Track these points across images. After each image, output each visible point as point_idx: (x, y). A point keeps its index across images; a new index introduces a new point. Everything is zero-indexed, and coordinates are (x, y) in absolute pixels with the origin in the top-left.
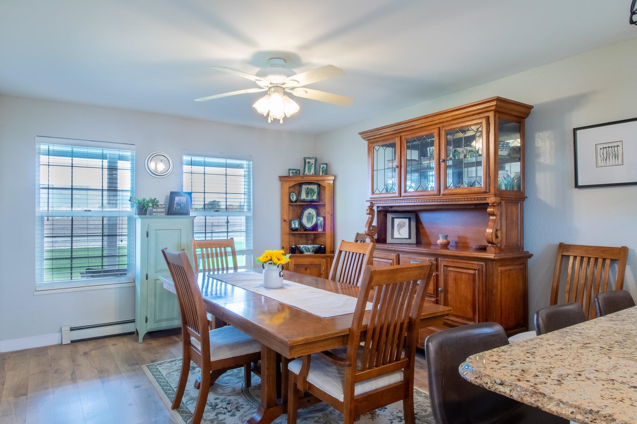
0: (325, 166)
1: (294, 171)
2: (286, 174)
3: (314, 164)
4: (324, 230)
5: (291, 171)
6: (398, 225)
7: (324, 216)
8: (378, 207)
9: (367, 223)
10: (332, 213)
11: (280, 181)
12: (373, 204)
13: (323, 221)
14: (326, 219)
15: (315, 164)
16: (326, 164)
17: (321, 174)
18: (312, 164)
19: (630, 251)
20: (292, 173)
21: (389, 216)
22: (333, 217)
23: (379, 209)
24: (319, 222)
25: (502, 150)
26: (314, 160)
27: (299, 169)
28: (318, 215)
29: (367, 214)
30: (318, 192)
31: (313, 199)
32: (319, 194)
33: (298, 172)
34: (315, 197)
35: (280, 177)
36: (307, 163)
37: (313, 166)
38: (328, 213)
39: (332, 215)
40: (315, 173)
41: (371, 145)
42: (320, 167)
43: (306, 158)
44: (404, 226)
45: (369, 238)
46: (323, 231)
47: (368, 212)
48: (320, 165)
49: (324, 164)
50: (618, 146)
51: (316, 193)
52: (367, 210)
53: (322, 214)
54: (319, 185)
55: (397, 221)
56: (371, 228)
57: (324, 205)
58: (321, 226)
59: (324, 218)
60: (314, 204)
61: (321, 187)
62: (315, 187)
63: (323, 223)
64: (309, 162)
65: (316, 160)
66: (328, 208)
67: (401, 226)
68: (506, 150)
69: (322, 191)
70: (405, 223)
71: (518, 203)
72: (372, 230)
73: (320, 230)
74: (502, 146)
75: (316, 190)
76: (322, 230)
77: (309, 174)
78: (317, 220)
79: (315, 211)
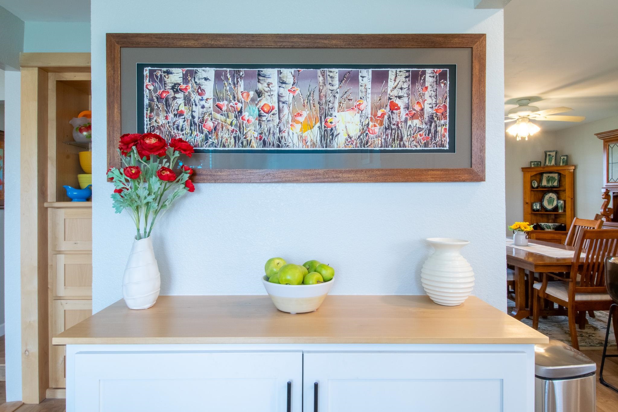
0: (565, 157)
1: (536, 163)
2: (527, 165)
3: (554, 156)
4: (565, 211)
5: (532, 163)
7: (565, 199)
8: (614, 193)
9: (603, 205)
10: (573, 197)
11: (523, 171)
12: (608, 191)
13: (563, 204)
14: (567, 202)
15: (556, 156)
16: (567, 156)
17: (561, 164)
18: (553, 156)
20: (534, 164)
22: (573, 200)
23: (615, 195)
24: (559, 205)
26: (554, 153)
27: (539, 161)
28: (559, 198)
29: (603, 198)
30: (559, 179)
31: (553, 185)
32: (560, 181)
33: (539, 163)
34: (556, 184)
35: (522, 168)
36: (548, 155)
37: (554, 158)
38: (569, 197)
39: (572, 199)
40: (556, 164)
41: (606, 143)
42: (561, 158)
43: (547, 151)
45: (605, 217)
46: (563, 212)
48: (561, 157)
49: (564, 156)
51: (557, 181)
52: (603, 195)
53: (563, 198)
54: (560, 174)
56: (607, 210)
57: (564, 191)
58: (562, 208)
59: (565, 201)
60: (555, 189)
61: (562, 175)
62: (556, 176)
63: (563, 206)
64: (549, 155)
65: (556, 153)
66: (568, 193)
69: (562, 179)
72: (608, 211)
73: (560, 211)
75: (557, 178)
76: (563, 211)
77: (550, 165)
78: (557, 203)
79: (556, 195)
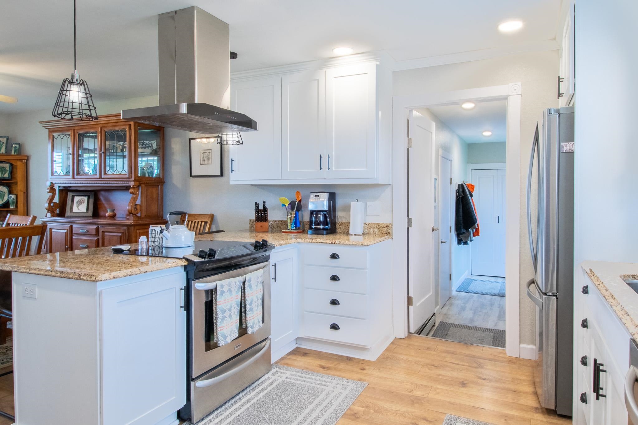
0: (18, 146)
3: (5, 143)
4: (17, 207)
6: (78, 201)
7: (16, 193)
8: (59, 187)
9: (48, 200)
10: (25, 191)
12: (54, 184)
13: (15, 199)
14: (18, 196)
15: (7, 143)
16: (19, 144)
17: (13, 153)
18: (3, 143)
19: (215, 217)
21: (70, 195)
22: (26, 195)
23: (61, 188)
24: (11, 200)
25: (145, 149)
26: (5, 139)
28: (10, 192)
29: (48, 192)
30: (11, 170)
31: (4, 177)
32: (12, 173)
34: (6, 175)
37: (4, 145)
38: (21, 191)
39: (25, 193)
40: (6, 152)
41: (50, 133)
42: (12, 146)
44: (83, 202)
45: (50, 213)
46: (16, 208)
47: (48, 191)
48: (12, 145)
49: (16, 144)
50: (210, 152)
51: (8, 172)
52: (48, 189)
54: (12, 165)
55: (77, 199)
56: (52, 204)
57: (16, 183)
58: (13, 203)
59: (17, 196)
60: (4, 182)
61: (14, 166)
62: (7, 166)
63: (15, 201)
65: (8, 139)
66: (20, 187)
67: (80, 203)
68: (148, 149)
69: (15, 170)
70: (84, 200)
71: (158, 186)
72: (53, 206)
73: (12, 207)
74: (145, 146)
75: (8, 169)
76: (14, 207)
78: (8, 198)
79: (7, 189)
